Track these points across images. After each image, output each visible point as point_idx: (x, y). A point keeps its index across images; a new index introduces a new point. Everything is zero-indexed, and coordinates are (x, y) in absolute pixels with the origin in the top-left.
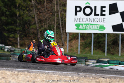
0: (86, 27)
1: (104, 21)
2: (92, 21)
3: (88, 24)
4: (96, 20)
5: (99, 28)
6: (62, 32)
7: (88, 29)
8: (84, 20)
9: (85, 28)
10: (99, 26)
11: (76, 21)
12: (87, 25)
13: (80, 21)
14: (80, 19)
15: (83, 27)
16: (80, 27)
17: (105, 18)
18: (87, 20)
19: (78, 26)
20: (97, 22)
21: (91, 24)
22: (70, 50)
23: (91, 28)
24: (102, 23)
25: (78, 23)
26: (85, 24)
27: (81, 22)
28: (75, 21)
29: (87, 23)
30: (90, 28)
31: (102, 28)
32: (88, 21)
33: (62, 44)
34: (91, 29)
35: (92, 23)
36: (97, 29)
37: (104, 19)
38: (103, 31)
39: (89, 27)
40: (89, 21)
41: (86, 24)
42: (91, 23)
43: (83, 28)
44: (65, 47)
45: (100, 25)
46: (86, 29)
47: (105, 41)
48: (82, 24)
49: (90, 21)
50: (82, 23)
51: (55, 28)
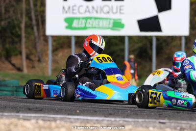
0: (86, 23)
1: (122, 12)
2: (97, 12)
3: (90, 18)
4: (106, 9)
5: (111, 26)
6: (36, 34)
7: (89, 28)
8: (82, 10)
9: (83, 26)
10: (112, 21)
11: (66, 12)
12: (89, 21)
13: (74, 12)
14: (74, 8)
15: (80, 23)
16: (75, 24)
17: (123, 6)
18: (87, 10)
19: (69, 22)
20: (108, 12)
21: (96, 18)
22: (54, 70)
23: (97, 26)
24: (117, 16)
25: (70, 15)
26: (83, 18)
27: (76, 13)
28: (63, 13)
29: (87, 15)
30: (94, 25)
31: (118, 24)
32: (89, 11)
33: (37, 59)
34: (95, 28)
35: (99, 15)
36: (109, 28)
37: (122, 8)
38: (119, 30)
39: (91, 23)
40: (93, 12)
41: (87, 19)
42: (95, 15)
43: (80, 26)
44: (44, 64)
45: (114, 20)
46: (85, 28)
47: (123, 50)
48: (78, 19)
49: (95, 12)
50: (78, 15)
51: (23, 26)
